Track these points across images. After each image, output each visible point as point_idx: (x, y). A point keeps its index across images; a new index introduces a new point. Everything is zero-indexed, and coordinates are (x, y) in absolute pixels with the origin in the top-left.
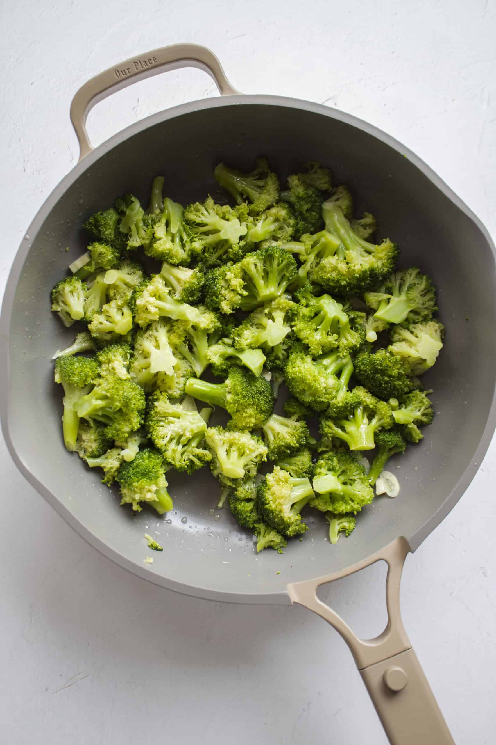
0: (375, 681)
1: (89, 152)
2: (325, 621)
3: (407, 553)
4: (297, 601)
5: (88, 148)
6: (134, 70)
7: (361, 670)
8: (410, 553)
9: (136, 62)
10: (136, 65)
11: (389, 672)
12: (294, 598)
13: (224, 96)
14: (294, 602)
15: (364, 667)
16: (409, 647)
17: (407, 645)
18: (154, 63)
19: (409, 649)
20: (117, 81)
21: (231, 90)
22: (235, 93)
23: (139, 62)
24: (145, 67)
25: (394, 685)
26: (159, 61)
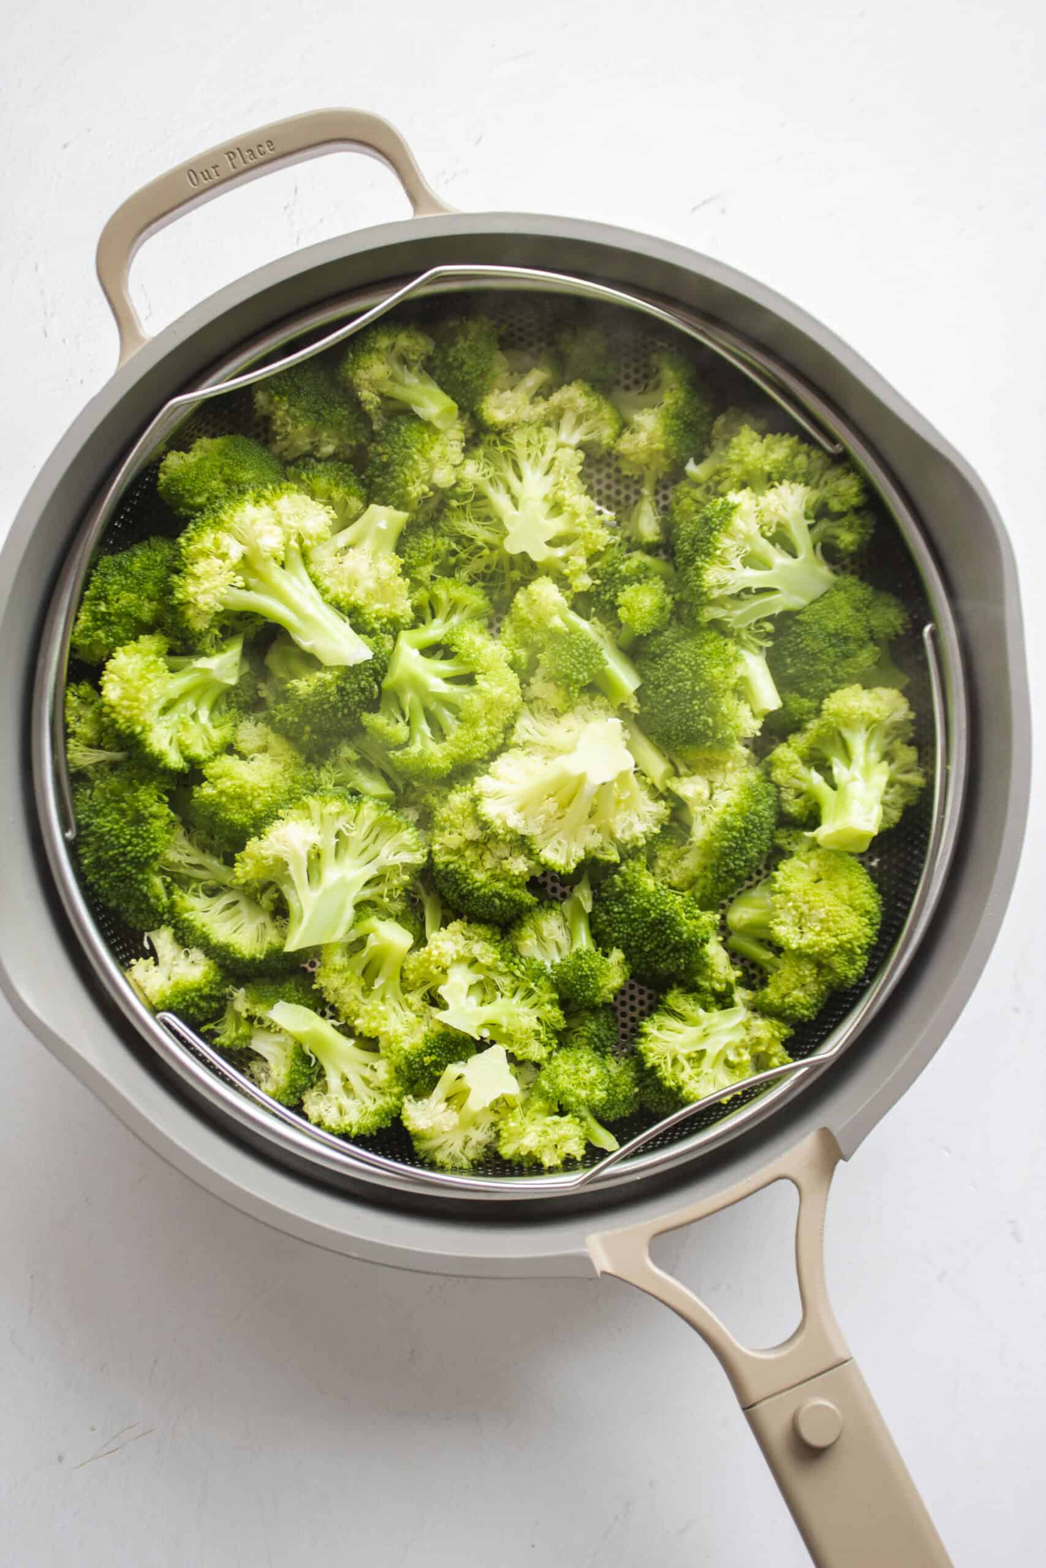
0: (777, 1428)
1: (139, 348)
2: (668, 1310)
3: (836, 1163)
4: (610, 1270)
5: (138, 338)
6: (227, 168)
7: (748, 1408)
8: (841, 1162)
9: (232, 151)
10: (231, 159)
11: (803, 1410)
12: (603, 1263)
13: (419, 217)
14: (604, 1273)
15: (754, 1400)
16: (846, 1357)
17: (842, 1354)
18: (270, 153)
19: (846, 1361)
20: (192, 193)
21: (434, 204)
22: (442, 210)
23: (237, 152)
24: (251, 162)
25: (814, 1437)
26: (280, 149)
